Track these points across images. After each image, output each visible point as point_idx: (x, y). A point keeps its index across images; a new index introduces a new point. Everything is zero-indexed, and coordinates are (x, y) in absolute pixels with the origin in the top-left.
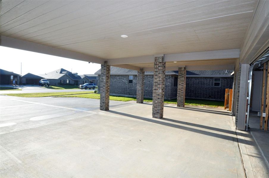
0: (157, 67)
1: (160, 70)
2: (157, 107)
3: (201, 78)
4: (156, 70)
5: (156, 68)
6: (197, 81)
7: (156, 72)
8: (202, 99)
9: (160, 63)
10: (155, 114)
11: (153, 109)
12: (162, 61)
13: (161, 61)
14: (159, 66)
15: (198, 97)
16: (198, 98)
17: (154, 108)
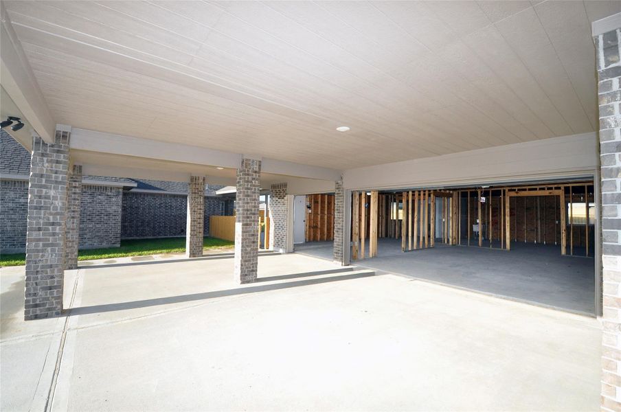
0: (250, 179)
1: (254, 186)
2: (250, 261)
3: (165, 195)
4: (248, 185)
5: (248, 182)
6: (158, 202)
7: (248, 189)
8: (168, 236)
9: (256, 172)
10: (246, 275)
11: (242, 265)
12: (260, 169)
13: (257, 170)
14: (253, 179)
15: (159, 233)
16: (159, 237)
17: (243, 263)
